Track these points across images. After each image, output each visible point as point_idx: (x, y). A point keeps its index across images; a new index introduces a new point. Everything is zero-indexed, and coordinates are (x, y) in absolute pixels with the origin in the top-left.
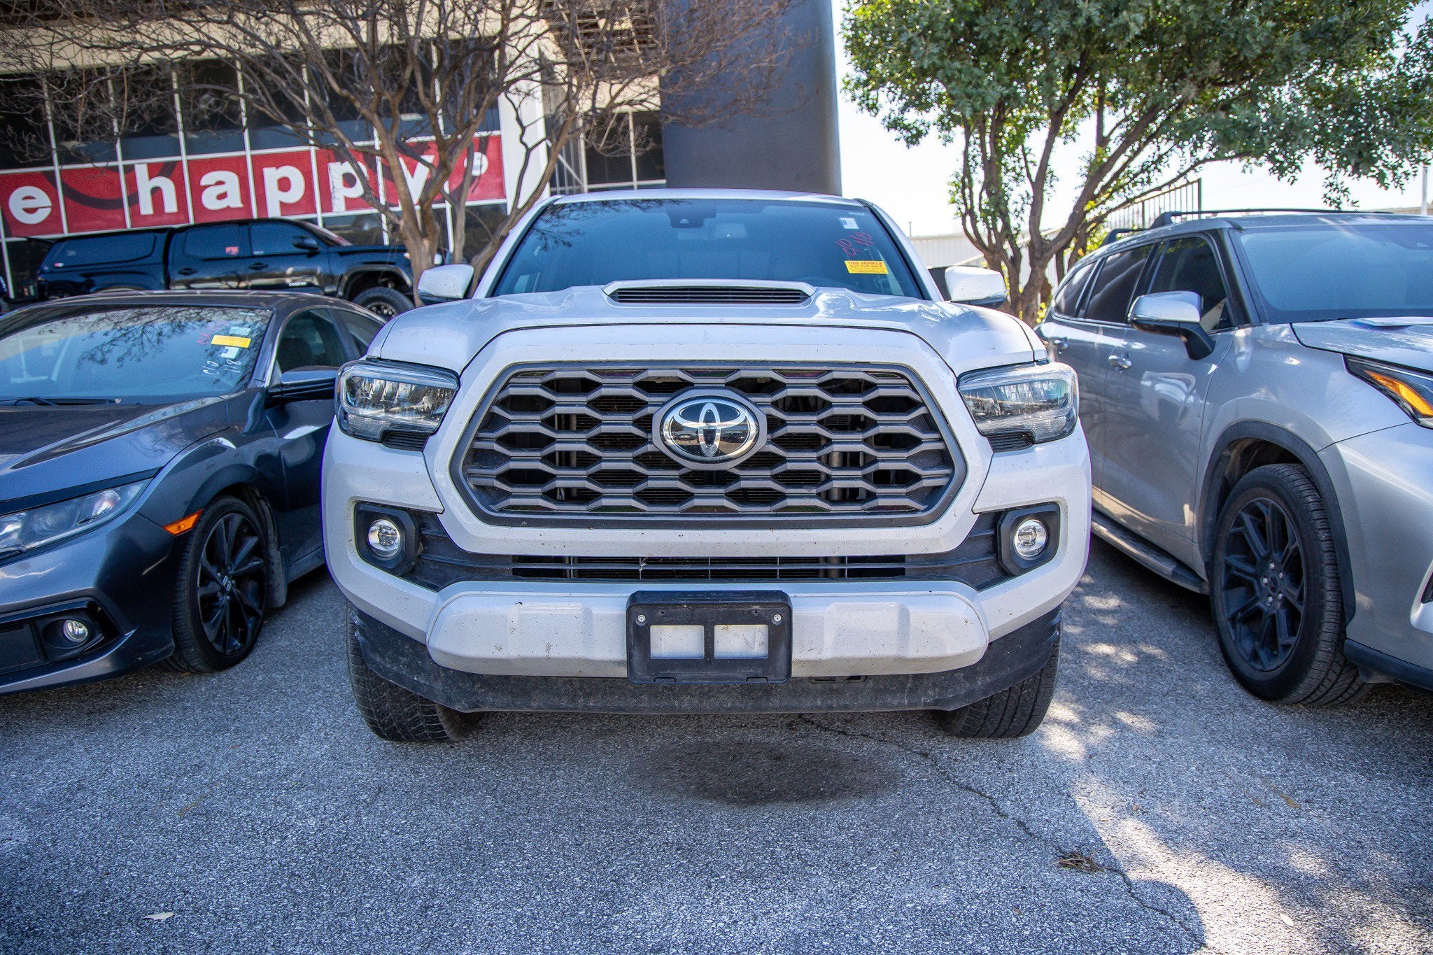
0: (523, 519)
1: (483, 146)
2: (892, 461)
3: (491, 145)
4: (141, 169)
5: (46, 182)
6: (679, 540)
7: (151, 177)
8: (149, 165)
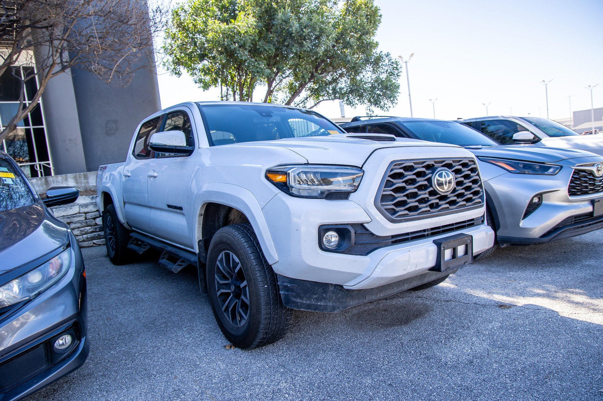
0: (404, 219)
6: (440, 220)
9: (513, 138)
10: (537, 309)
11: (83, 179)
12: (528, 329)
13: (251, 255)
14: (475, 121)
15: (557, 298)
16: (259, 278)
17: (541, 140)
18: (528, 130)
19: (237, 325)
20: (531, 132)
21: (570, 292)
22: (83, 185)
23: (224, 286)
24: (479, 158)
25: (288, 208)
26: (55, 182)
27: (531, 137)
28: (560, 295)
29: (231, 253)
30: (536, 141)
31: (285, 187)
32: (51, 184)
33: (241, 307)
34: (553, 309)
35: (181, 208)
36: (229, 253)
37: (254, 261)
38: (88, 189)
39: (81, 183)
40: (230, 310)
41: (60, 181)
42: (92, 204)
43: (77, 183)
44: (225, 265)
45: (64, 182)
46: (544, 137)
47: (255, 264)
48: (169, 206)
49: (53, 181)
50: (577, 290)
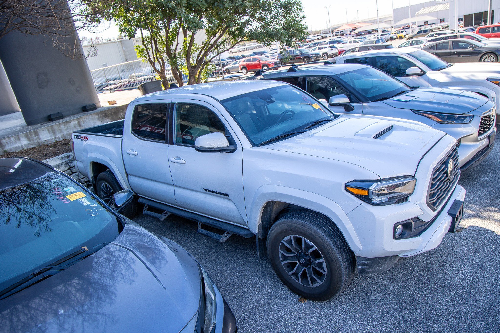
9: (406, 73)
10: (480, 230)
11: (34, 136)
12: (486, 250)
13: (330, 242)
14: (371, 56)
15: (485, 217)
16: (340, 259)
17: (426, 73)
18: (415, 65)
19: (309, 285)
20: (418, 67)
21: (489, 210)
22: (35, 141)
23: (290, 258)
24: (413, 112)
25: (373, 215)
26: (9, 143)
27: (419, 71)
28: (484, 214)
29: (303, 238)
30: (422, 74)
31: (366, 199)
32: (5, 145)
33: (314, 275)
34: (491, 230)
35: (227, 195)
36: (301, 239)
37: (333, 247)
38: (41, 145)
39: (33, 140)
40: (300, 274)
41: (13, 141)
42: (62, 164)
43: (29, 140)
44: (294, 244)
45: (17, 142)
46: (428, 71)
47: (335, 249)
48: (206, 190)
49: (7, 143)
50: (493, 208)
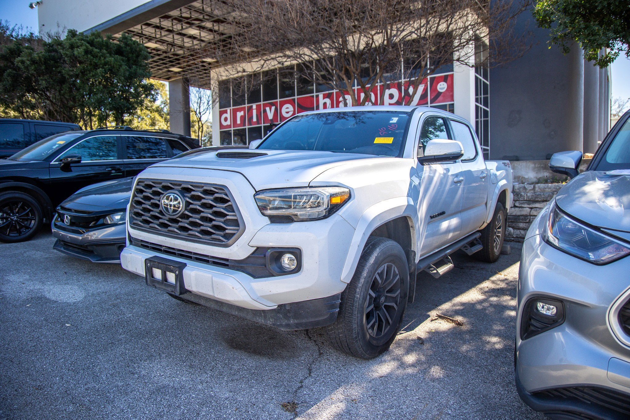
1: (445, 79)
2: (219, 221)
3: (449, 79)
4: (321, 96)
5: (292, 102)
7: (324, 98)
8: (324, 95)
